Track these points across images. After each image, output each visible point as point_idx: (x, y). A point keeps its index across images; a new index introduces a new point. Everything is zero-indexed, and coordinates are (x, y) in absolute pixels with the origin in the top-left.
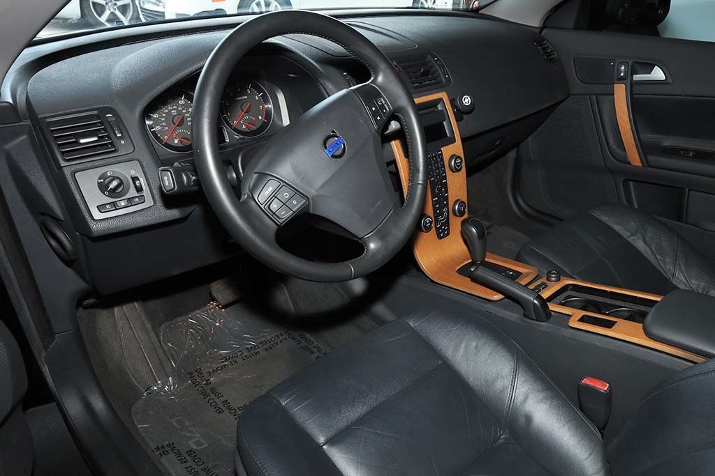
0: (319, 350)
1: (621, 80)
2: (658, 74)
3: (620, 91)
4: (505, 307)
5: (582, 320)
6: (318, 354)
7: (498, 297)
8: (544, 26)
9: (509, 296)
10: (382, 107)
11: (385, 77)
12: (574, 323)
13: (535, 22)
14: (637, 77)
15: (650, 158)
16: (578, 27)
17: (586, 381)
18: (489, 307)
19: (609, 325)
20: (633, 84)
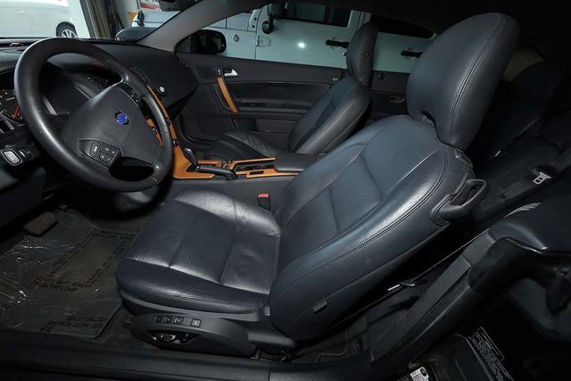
0: (120, 234)
1: (220, 76)
2: (234, 73)
3: (221, 81)
4: (217, 179)
5: (251, 174)
6: (119, 236)
7: (212, 176)
8: (176, 51)
9: (217, 173)
10: (136, 95)
11: (129, 77)
12: (248, 176)
13: (171, 49)
14: (226, 75)
15: (240, 108)
16: (192, 52)
17: (260, 196)
18: (210, 182)
19: (262, 173)
20: (225, 78)
